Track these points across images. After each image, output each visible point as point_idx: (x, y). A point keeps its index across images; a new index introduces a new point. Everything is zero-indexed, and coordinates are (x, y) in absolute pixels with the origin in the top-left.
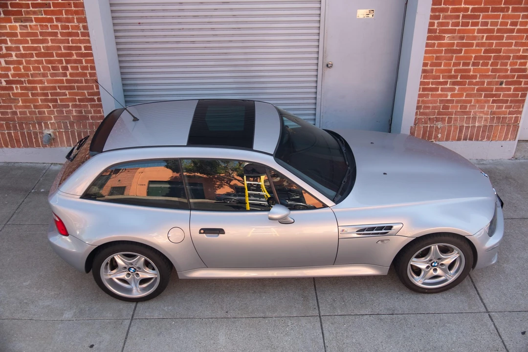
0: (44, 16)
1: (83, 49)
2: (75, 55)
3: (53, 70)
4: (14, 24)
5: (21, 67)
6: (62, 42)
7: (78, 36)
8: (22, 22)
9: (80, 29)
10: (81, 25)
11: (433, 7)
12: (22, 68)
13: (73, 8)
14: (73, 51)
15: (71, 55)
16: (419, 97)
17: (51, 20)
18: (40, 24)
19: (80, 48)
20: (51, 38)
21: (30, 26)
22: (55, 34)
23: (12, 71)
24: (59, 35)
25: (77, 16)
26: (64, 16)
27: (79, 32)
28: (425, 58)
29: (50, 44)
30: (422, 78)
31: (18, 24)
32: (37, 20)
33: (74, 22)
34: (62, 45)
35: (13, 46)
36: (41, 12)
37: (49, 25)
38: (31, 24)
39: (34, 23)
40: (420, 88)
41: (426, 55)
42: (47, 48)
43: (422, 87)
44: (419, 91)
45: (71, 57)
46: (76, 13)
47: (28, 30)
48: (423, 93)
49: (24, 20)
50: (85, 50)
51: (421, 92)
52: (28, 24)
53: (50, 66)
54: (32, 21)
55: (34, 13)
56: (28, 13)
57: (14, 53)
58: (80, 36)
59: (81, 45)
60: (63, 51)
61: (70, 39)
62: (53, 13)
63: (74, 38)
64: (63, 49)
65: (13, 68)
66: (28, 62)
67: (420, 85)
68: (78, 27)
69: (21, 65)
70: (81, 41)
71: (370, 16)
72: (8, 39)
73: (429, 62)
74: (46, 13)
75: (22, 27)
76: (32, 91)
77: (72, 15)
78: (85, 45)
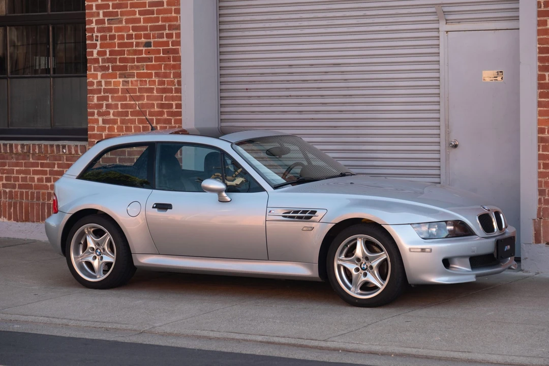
0: (145, 71)
1: (174, 107)
2: (166, 114)
4: (118, 79)
5: (116, 126)
6: (156, 98)
7: (172, 93)
8: (125, 77)
9: (175, 85)
10: (176, 80)
11: (541, 55)
12: (116, 128)
13: (172, 62)
14: (165, 109)
15: (161, 113)
16: (539, 177)
17: (150, 75)
18: (140, 79)
19: (171, 106)
20: (148, 94)
21: (131, 81)
22: (151, 90)
23: (107, 131)
24: (155, 92)
25: (174, 71)
26: (163, 71)
27: (173, 87)
28: (540, 122)
29: (145, 101)
30: (541, 150)
31: (121, 80)
32: (139, 75)
33: (170, 77)
34: (155, 103)
35: (113, 103)
36: (143, 66)
37: (148, 80)
38: (133, 79)
39: (135, 79)
40: (539, 165)
41: (540, 118)
42: (142, 106)
43: (541, 162)
44: (539, 168)
45: (162, 116)
46: (174, 67)
47: (129, 86)
48: (544, 170)
49: (128, 75)
50: (176, 108)
51: (542, 170)
52: (130, 79)
53: (141, 126)
54: (133, 76)
55: (138, 68)
56: (132, 68)
57: (112, 111)
58: (174, 92)
59: (172, 102)
60: (156, 109)
61: (164, 95)
62: (153, 67)
63: (168, 95)
64: (156, 107)
65: (108, 128)
66: (123, 122)
67: (539, 160)
68: (172, 83)
69: (115, 124)
70: (173, 99)
71: (499, 78)
72: (110, 95)
73: (546, 127)
74: (148, 67)
75: (124, 83)
76: (121, 155)
77: (170, 70)
78: (176, 102)
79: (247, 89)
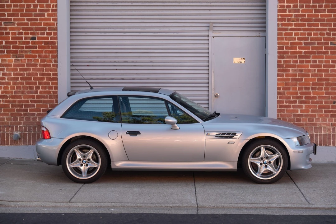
0: (31, 54)
1: (52, 75)
2: (46, 79)
3: (30, 89)
4: (11, 58)
5: (9, 86)
6: (39, 70)
7: (50, 67)
8: (17, 57)
9: (52, 62)
10: (53, 60)
11: (279, 50)
12: (9, 87)
13: (50, 49)
14: (45, 76)
15: (43, 79)
16: (278, 112)
17: (35, 56)
18: (28, 59)
19: (50, 74)
20: (33, 68)
21: (21, 60)
22: (36, 65)
23: (3, 89)
24: (38, 66)
25: (52, 54)
26: (44, 54)
27: (51, 64)
28: (278, 84)
29: (31, 71)
30: (278, 98)
31: (13, 59)
32: (26, 56)
33: (49, 58)
34: (38, 73)
35: (7, 72)
36: (30, 51)
37: (33, 59)
38: (22, 59)
39: (24, 58)
40: (278, 106)
41: (278, 82)
42: (29, 74)
43: (279, 104)
44: (278, 107)
45: (43, 80)
46: (52, 52)
47: (19, 62)
48: (280, 109)
49: (19, 56)
50: (53, 76)
51: (279, 108)
52: (20, 59)
53: (28, 86)
54: (22, 57)
55: (26, 52)
56: (22, 52)
57: (6, 77)
58: (51, 67)
59: (51, 72)
60: (39, 76)
61: (45, 68)
62: (37, 52)
63: (47, 68)
64: (38, 75)
65: (4, 87)
66: (14, 83)
67: (277, 103)
68: (51, 61)
69: (9, 85)
70: (51, 70)
71: (243, 62)
72: (5, 68)
73: (282, 87)
74: (33, 52)
75: (16, 61)
76: (13, 103)
77: (49, 53)
78: (53, 72)
79: (88, 65)
